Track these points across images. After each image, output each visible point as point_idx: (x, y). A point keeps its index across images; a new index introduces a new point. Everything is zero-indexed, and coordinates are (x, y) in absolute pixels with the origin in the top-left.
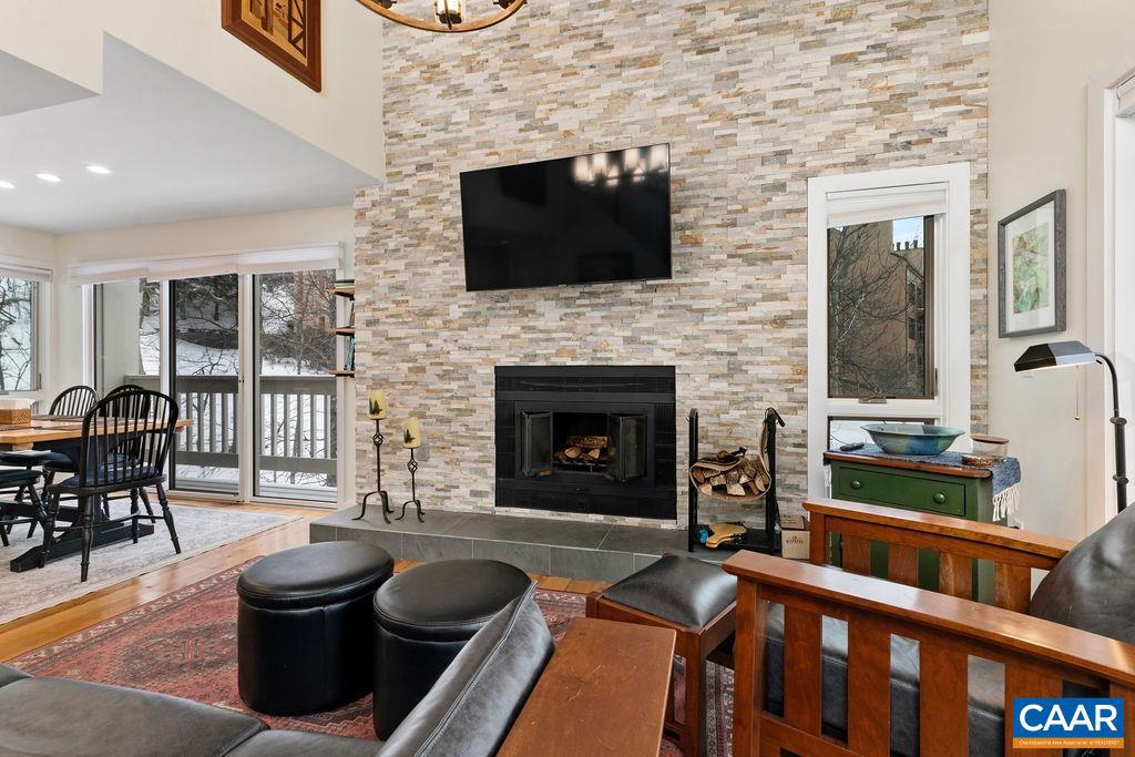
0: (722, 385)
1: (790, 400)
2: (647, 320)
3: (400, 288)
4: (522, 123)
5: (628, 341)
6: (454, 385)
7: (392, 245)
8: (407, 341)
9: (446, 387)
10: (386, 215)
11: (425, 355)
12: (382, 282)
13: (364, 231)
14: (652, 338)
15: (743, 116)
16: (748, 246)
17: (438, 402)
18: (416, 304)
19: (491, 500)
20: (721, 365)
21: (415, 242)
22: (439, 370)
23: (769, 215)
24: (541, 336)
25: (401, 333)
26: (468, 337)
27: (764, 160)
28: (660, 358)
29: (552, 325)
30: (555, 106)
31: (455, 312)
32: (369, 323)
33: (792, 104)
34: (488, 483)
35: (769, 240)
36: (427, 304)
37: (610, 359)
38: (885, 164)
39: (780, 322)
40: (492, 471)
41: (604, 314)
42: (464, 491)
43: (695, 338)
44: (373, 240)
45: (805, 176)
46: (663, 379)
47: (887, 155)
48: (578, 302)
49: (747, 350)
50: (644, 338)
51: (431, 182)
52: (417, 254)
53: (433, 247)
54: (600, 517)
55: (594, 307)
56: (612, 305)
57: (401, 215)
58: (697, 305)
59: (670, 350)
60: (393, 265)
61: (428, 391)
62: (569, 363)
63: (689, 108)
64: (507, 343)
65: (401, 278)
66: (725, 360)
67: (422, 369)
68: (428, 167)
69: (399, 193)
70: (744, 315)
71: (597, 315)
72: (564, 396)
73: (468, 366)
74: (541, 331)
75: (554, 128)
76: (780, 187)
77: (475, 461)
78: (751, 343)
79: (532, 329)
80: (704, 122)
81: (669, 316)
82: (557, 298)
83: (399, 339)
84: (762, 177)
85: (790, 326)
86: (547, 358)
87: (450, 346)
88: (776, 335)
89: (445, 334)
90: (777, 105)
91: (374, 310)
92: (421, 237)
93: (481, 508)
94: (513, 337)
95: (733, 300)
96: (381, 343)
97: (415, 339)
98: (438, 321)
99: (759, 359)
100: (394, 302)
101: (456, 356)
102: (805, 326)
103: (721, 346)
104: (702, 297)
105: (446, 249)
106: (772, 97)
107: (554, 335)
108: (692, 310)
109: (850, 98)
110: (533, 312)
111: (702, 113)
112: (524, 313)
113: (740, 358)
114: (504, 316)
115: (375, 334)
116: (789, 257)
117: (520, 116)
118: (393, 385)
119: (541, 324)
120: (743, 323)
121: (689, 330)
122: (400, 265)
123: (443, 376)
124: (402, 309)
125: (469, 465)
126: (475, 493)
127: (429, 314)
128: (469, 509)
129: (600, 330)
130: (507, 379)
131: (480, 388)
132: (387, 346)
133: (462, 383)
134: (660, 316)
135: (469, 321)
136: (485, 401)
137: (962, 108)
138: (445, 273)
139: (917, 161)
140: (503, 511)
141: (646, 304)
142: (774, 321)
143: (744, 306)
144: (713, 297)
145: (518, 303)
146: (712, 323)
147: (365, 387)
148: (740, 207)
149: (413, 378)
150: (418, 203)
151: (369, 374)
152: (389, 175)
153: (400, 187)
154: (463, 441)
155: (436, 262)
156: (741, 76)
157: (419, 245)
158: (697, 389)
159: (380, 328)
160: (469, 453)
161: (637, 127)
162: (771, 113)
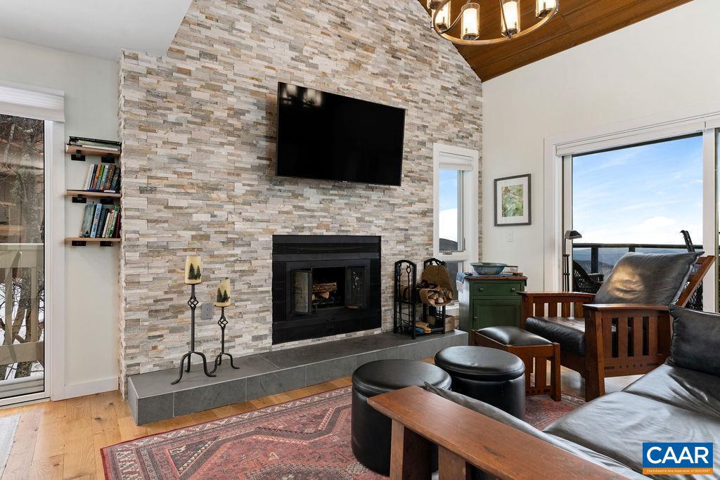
0: (401, 247)
1: (427, 254)
2: (369, 208)
3: (183, 160)
4: (294, 54)
5: (359, 220)
6: (238, 251)
7: (172, 117)
8: (190, 211)
9: (230, 252)
10: (166, 87)
11: (209, 224)
12: (161, 151)
13: (137, 95)
14: (371, 219)
15: (412, 101)
16: (413, 172)
17: (222, 266)
18: (198, 177)
19: (270, 340)
20: (401, 235)
21: (199, 120)
22: (223, 238)
23: (420, 157)
24: (307, 213)
25: (183, 203)
26: (251, 212)
27: (418, 128)
28: (374, 231)
29: (314, 206)
30: (316, 51)
31: (240, 189)
32: (142, 190)
33: (427, 102)
34: (266, 329)
35: (420, 170)
36: (212, 179)
37: (349, 231)
38: (456, 144)
39: (424, 213)
40: (269, 317)
41: (346, 201)
42: (247, 338)
43: (391, 220)
44: (149, 108)
45: (433, 141)
46: (375, 243)
47: (457, 140)
48: (331, 192)
49: (411, 227)
50: (367, 219)
51: (216, 72)
52: (202, 133)
53: (217, 130)
55: (341, 196)
56: (350, 196)
57: (183, 91)
58: (392, 201)
59: (379, 227)
60: (172, 137)
61: (212, 256)
62: (325, 234)
63: (387, 86)
64: (284, 217)
65: (183, 151)
66: (404, 232)
67: (207, 237)
68: (213, 57)
69: (180, 71)
70: (411, 209)
71: (343, 201)
72: (320, 257)
73: (251, 235)
74: (307, 210)
75: (315, 66)
76: (423, 143)
77: (257, 312)
78: (413, 224)
79: (302, 208)
80: (395, 97)
81: (380, 206)
82: (318, 188)
83: (181, 208)
84: (417, 137)
85: (427, 216)
86: (310, 229)
87: (234, 218)
88: (423, 220)
89: (230, 207)
90: (424, 101)
91: (150, 177)
92: (206, 119)
93: (262, 349)
94: (287, 213)
95: (407, 200)
96: (159, 211)
97: (199, 210)
98: (223, 196)
99: (416, 233)
100: (175, 172)
101: (240, 226)
102: (432, 216)
103: (402, 226)
104: (393, 197)
105: (229, 134)
106: (423, 96)
107: (316, 214)
108: (390, 204)
109: (447, 108)
110: (302, 195)
111: (393, 91)
112: (295, 196)
113: (410, 232)
114: (281, 197)
115: (150, 201)
116: (427, 181)
117: (292, 48)
118: (174, 252)
119: (307, 205)
120: (410, 213)
121: (388, 216)
122: (183, 138)
123: (229, 242)
124: (185, 181)
125: (251, 316)
126: (256, 338)
127: (214, 188)
128: (251, 352)
129: (343, 212)
130: (282, 245)
131: (260, 251)
132: (166, 214)
133: (245, 249)
134: (375, 206)
135: (252, 198)
136: (264, 262)
137: (476, 127)
138: (230, 154)
139: (465, 145)
140: (278, 347)
141: (368, 198)
142: (422, 213)
143: (411, 204)
144: (398, 198)
145: (292, 188)
146: (399, 212)
147: (138, 254)
148: (409, 150)
149: (197, 245)
150: (202, 86)
151: (143, 241)
152: (171, 50)
153: (181, 65)
154: (245, 297)
155: (222, 144)
156: (410, 79)
157: (202, 124)
158: (392, 249)
159: (159, 196)
160: (251, 306)
161: (363, 87)
162: (421, 104)
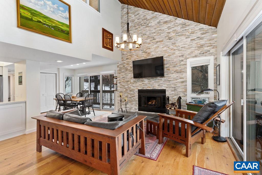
0: (173, 92)
1: (184, 95)
2: (161, 82)
4: (142, 52)
5: (158, 85)
6: (132, 92)
7: (122, 71)
9: (131, 92)
10: (122, 66)
11: (128, 88)
12: (121, 77)
13: (118, 69)
14: (162, 85)
15: (176, 50)
16: (177, 70)
17: (129, 95)
18: (126, 80)
19: (138, 110)
20: (173, 89)
21: (126, 70)
22: (130, 90)
23: (181, 65)
24: (145, 85)
25: (124, 84)
26: (134, 85)
27: (180, 56)
28: (163, 88)
29: (147, 83)
30: (147, 49)
31: (132, 81)
32: (119, 83)
33: (184, 47)
34: (137, 107)
35: (180, 69)
36: (128, 80)
37: (156, 88)
38: (199, 56)
39: (182, 82)
40: (138, 106)
41: (155, 81)
42: (133, 109)
43: (169, 85)
44: (120, 70)
45: (186, 59)
46: (164, 91)
47: (200, 55)
48: (151, 79)
49: (177, 87)
50: (161, 85)
51: (128, 61)
52: (126, 72)
53: (128, 71)
54: (154, 113)
55: (153, 80)
56: (156, 80)
57: (124, 66)
58: (169, 80)
59: (165, 87)
60: (123, 74)
61: (128, 93)
62: (149, 89)
63: (168, 49)
64: (140, 86)
65: (124, 76)
66: (174, 88)
67: (127, 90)
68: (128, 59)
69: (124, 63)
70: (177, 81)
71: (153, 81)
72: (149, 94)
73: (134, 89)
74: (145, 84)
75: (147, 52)
76: (182, 61)
77: (135, 104)
78: (178, 86)
79: (144, 84)
80: (170, 51)
81: (165, 81)
82: (147, 79)
84: (180, 59)
85: (184, 83)
86: (146, 88)
87: (131, 86)
88: (182, 84)
89: (130, 84)
90: (182, 47)
91: (120, 81)
92: (127, 70)
93: (136, 111)
94: (141, 85)
95: (175, 79)
97: (126, 85)
98: (129, 82)
99: (179, 88)
101: (132, 88)
102: (187, 83)
103: (173, 86)
104: (170, 78)
105: (130, 71)
106: (181, 46)
107: (147, 85)
108: (168, 80)
109: (194, 46)
110: (144, 81)
111: (170, 49)
112: (142, 81)
114: (139, 82)
115: (120, 85)
116: (184, 72)
117: (142, 51)
118: (123, 92)
119: (145, 83)
120: (177, 82)
121: (168, 84)
122: (124, 74)
123: (130, 91)
124: (124, 81)
125: (134, 105)
126: (135, 109)
127: (128, 81)
128: (134, 111)
129: (154, 84)
130: (140, 91)
131: (136, 92)
132: (122, 86)
133: (133, 92)
134: (163, 81)
135: (134, 82)
136: (137, 95)
137: (212, 47)
138: (131, 75)
139: (205, 56)
140: (139, 112)
141: (161, 79)
142: (181, 82)
143: (177, 80)
144: (172, 78)
145: (141, 79)
146: (171, 82)
148: (176, 64)
149: (126, 91)
150: (126, 64)
151: (119, 91)
152: (122, 60)
153: (124, 62)
154: (133, 101)
155: (129, 73)
156: (176, 43)
157: (126, 71)
158: (169, 93)
159: (121, 84)
160: (134, 103)
161: (160, 52)
162: (181, 49)
